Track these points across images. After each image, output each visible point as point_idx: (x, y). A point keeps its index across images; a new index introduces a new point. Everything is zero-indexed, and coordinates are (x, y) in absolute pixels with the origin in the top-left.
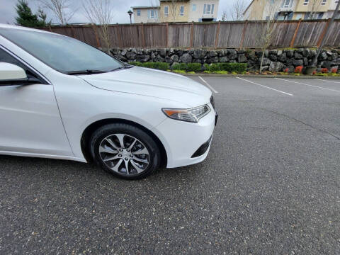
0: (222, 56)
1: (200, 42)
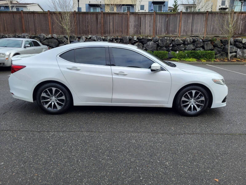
0: (188, 44)
1: (163, 30)
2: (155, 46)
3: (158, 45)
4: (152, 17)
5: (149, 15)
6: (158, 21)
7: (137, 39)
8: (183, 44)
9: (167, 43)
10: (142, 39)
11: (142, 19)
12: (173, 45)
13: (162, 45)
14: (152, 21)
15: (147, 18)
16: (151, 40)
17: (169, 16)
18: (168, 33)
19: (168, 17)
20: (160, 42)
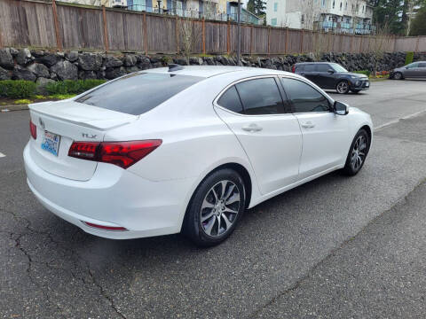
2: (76, 69)
3: (80, 68)
4: (50, 11)
5: (42, 6)
6: (64, 21)
7: (33, 54)
8: (123, 66)
9: (96, 65)
10: (44, 55)
11: (27, 12)
12: (107, 68)
13: (87, 68)
14: (51, 18)
15: (38, 11)
16: (64, 58)
17: (83, 11)
18: (87, 45)
19: (80, 14)
20: (81, 61)
